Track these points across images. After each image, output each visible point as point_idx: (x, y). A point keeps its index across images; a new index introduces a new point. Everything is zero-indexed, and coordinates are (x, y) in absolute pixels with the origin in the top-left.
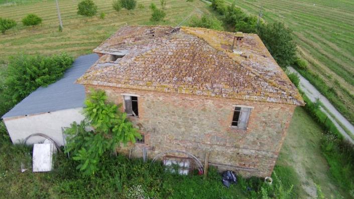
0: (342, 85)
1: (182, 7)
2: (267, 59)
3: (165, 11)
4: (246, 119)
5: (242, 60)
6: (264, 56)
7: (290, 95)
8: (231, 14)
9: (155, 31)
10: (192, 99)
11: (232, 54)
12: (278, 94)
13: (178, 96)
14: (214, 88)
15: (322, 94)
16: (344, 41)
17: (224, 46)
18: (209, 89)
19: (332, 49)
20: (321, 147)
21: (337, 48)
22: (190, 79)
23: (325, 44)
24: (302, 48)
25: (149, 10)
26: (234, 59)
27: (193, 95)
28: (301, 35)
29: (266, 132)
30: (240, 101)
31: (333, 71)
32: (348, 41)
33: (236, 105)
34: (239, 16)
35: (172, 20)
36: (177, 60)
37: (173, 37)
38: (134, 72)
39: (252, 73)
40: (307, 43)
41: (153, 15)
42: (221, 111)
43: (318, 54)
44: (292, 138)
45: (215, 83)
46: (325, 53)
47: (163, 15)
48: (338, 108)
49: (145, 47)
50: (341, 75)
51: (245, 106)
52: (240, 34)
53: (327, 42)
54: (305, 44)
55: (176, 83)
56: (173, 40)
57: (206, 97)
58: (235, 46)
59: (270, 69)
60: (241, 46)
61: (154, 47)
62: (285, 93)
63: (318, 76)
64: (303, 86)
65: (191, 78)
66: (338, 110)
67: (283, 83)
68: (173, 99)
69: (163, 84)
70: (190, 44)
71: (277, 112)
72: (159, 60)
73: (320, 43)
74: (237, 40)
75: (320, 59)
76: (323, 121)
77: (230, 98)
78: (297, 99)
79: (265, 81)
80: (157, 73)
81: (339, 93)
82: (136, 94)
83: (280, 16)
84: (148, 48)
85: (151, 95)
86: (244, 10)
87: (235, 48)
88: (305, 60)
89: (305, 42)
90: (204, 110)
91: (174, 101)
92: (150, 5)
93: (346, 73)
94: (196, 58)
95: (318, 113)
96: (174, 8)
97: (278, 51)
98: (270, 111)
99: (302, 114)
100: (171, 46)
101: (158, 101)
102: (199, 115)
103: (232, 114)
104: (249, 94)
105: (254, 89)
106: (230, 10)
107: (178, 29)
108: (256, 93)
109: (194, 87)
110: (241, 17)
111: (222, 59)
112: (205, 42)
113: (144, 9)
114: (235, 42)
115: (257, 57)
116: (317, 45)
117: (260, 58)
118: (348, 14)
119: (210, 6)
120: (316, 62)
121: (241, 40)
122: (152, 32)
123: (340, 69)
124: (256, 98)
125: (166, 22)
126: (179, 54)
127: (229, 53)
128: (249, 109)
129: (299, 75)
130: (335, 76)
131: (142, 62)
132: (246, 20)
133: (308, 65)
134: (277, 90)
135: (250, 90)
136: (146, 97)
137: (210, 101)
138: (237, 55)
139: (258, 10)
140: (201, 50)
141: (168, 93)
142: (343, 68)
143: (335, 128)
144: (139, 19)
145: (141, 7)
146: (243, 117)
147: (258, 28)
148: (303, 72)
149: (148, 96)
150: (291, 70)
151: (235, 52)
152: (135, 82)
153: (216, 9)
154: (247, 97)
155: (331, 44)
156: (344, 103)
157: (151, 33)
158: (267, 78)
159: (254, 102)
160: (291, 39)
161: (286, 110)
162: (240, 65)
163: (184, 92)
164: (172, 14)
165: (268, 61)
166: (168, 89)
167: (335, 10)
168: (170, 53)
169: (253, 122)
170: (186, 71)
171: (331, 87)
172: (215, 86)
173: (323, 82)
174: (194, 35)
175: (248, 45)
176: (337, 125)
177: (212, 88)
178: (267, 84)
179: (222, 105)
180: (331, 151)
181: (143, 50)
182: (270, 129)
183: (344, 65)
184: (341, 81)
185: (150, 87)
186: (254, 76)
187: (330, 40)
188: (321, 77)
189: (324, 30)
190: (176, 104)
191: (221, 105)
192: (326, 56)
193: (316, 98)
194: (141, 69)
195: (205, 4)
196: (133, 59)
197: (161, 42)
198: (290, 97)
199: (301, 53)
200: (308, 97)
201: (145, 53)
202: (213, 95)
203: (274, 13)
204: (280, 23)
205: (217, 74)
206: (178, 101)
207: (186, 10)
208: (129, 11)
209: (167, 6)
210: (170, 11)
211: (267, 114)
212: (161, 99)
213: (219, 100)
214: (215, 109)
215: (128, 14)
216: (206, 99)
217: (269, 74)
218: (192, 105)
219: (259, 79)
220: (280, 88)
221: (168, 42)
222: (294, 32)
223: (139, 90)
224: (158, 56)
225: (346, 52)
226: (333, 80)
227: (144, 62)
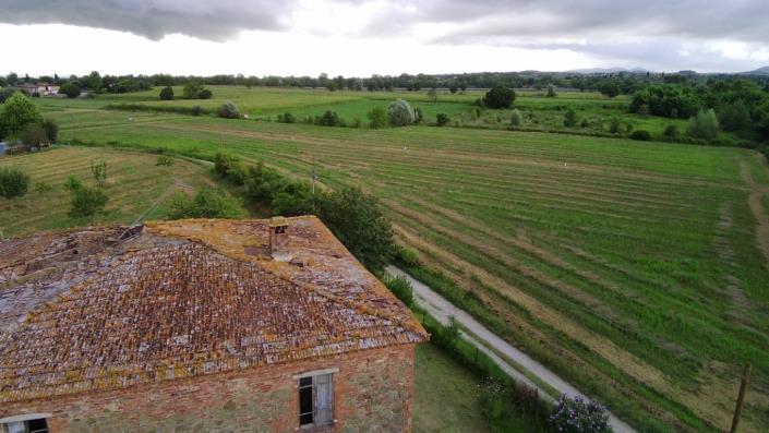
0: (485, 282)
1: (147, 178)
2: (343, 262)
3: (104, 191)
4: (328, 401)
5: (293, 273)
6: (337, 257)
7: (400, 325)
8: (258, 182)
9: (80, 241)
10: (197, 388)
11: (270, 264)
12: (376, 327)
13: (157, 391)
14: (244, 348)
15: (457, 306)
16: (467, 204)
17: (252, 250)
18: (233, 352)
19: (452, 220)
20: (483, 414)
21: (460, 218)
22: (183, 339)
23: (438, 213)
24: (404, 228)
25: (63, 192)
26: (277, 273)
27: (196, 377)
28: (395, 203)
29: (374, 417)
30: (306, 363)
31: (465, 259)
32: (473, 202)
33: (301, 373)
34: (276, 183)
35: (126, 209)
36: (144, 300)
37: (126, 248)
38: (29, 353)
39: (318, 295)
40: (409, 217)
41: (77, 204)
42: (271, 398)
43: (432, 233)
44: (428, 413)
45: (244, 335)
46: (442, 229)
47: (102, 200)
48: (490, 326)
49: (56, 283)
50: (478, 263)
51: (320, 372)
52: (279, 221)
53: (442, 209)
54: (405, 219)
55: (147, 356)
56: (127, 256)
57: (228, 375)
58: (274, 247)
59: (351, 280)
60: (287, 245)
61: (79, 279)
62: (389, 323)
63: (441, 274)
64: (421, 298)
65: (186, 336)
66: (491, 330)
67: (381, 302)
68: (145, 401)
69: (113, 369)
70: (172, 258)
71: (384, 365)
72: (94, 311)
73: (430, 214)
74: (277, 232)
75: (438, 242)
76: (472, 359)
77: (284, 363)
78: (412, 331)
79: (348, 306)
80: (92, 343)
81: (484, 297)
82: (39, 412)
83: (352, 174)
84: (63, 284)
85: (84, 405)
86: (283, 171)
87: (275, 250)
88: (413, 249)
89: (405, 215)
90: (230, 406)
91: (151, 405)
92: (65, 181)
93: (484, 258)
94: (190, 286)
95: (459, 346)
96: (128, 182)
97: (361, 241)
98: (370, 368)
99: (433, 356)
100: (124, 271)
101: (107, 415)
102: (220, 423)
103: (296, 396)
104: (321, 343)
105: (330, 328)
106: (255, 173)
107: (139, 229)
108: (336, 336)
109: (196, 356)
110: (279, 186)
111: (251, 277)
112: (208, 248)
113: (49, 193)
114: (273, 238)
115: (322, 261)
116: (426, 218)
117: (329, 262)
118: (462, 157)
119: (212, 171)
120: (433, 249)
121: (283, 232)
122: (71, 245)
123: (474, 254)
124: (337, 348)
125: (110, 215)
126: (146, 286)
127: (264, 263)
128: (328, 375)
129: (409, 279)
130: (469, 268)
131: (47, 324)
132: (291, 190)
133: (421, 257)
134: (373, 320)
135: (322, 334)
136: (71, 414)
137: (239, 380)
138: (280, 263)
139: (309, 168)
140: (200, 266)
141: (130, 387)
142: (477, 250)
143: (496, 367)
144: (39, 217)
145: (43, 188)
146: (321, 398)
147: (316, 201)
148: (415, 271)
149: (75, 408)
150: (394, 273)
151: (278, 258)
152: (34, 378)
153: (225, 175)
154: (319, 349)
155: (448, 212)
156: (496, 313)
157: (69, 248)
158: (350, 298)
159: (337, 357)
160: (381, 215)
161: (400, 358)
162: (292, 284)
163: (170, 375)
164: (125, 194)
165: (345, 263)
166: (129, 377)
167: (441, 153)
168: (122, 288)
169: (344, 402)
170: (169, 322)
171: (468, 289)
172: (245, 342)
173: (453, 284)
174: (178, 237)
175: (300, 239)
176: (498, 361)
177: (240, 348)
178: (353, 312)
179: (270, 383)
180: (503, 416)
181: (49, 292)
182: (379, 408)
183: (477, 244)
184: (481, 274)
185: (77, 385)
186: (325, 300)
187: (445, 205)
188: (447, 273)
189: (430, 189)
190: (157, 410)
191: (266, 383)
192: (446, 234)
193: (448, 317)
194: (47, 342)
195: (200, 168)
196: (22, 320)
197: (98, 263)
198: (401, 329)
199: (403, 237)
200: (436, 317)
201: (55, 300)
202: (244, 365)
203: (341, 170)
204: (353, 189)
205: (247, 313)
206: (161, 401)
207: (158, 183)
208: (12, 201)
209: (110, 180)
210: (119, 189)
211: (366, 377)
212: (113, 407)
213: (260, 374)
214: (255, 398)
215: (8, 209)
216: (231, 378)
217: (352, 290)
218: (199, 401)
219: (335, 305)
220: (378, 315)
221: (115, 262)
222: (381, 200)
223: (48, 399)
224: (92, 300)
225: (474, 221)
226: (468, 275)
227: (54, 322)
